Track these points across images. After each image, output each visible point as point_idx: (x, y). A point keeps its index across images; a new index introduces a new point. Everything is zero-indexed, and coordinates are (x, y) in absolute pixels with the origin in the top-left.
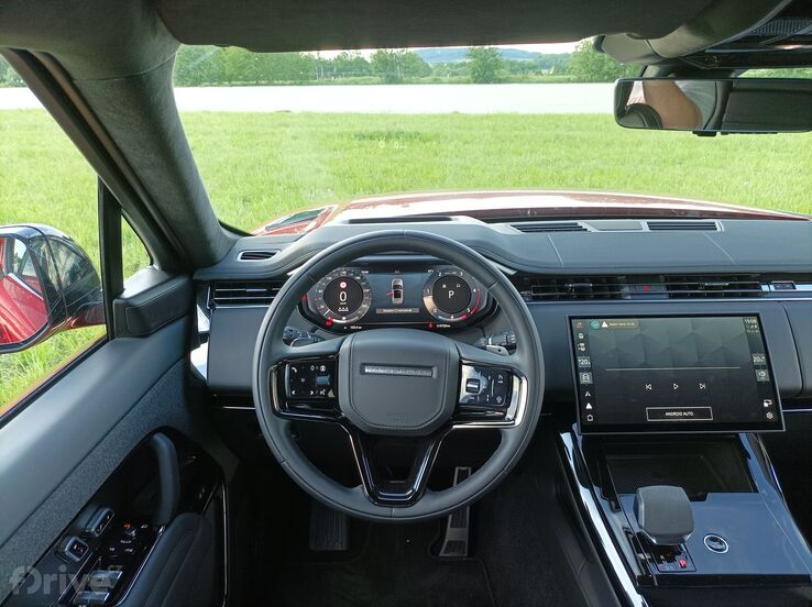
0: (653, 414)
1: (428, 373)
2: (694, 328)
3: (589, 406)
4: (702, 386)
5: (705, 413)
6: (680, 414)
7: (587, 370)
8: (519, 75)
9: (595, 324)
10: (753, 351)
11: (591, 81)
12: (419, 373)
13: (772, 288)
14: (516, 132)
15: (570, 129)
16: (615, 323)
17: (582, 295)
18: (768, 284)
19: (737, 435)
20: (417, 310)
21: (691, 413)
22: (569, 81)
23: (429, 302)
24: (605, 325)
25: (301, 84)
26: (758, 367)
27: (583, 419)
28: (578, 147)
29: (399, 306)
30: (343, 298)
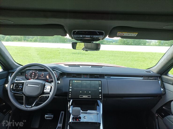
0: (81, 96)
1: (38, 86)
2: (90, 82)
3: (70, 95)
4: (90, 92)
5: (90, 97)
6: (85, 97)
7: (71, 89)
8: (108, 43)
9: (74, 81)
10: (99, 87)
11: (122, 45)
12: (36, 86)
13: (106, 77)
14: (104, 54)
15: (115, 54)
16: (77, 81)
17: (74, 77)
18: (106, 76)
19: (97, 100)
20: (45, 78)
21: (87, 97)
22: (118, 45)
23: (48, 77)
24: (75, 81)
25: (64, 43)
26: (100, 89)
27: (69, 97)
28: (116, 57)
29: (42, 77)
30: (33, 75)
